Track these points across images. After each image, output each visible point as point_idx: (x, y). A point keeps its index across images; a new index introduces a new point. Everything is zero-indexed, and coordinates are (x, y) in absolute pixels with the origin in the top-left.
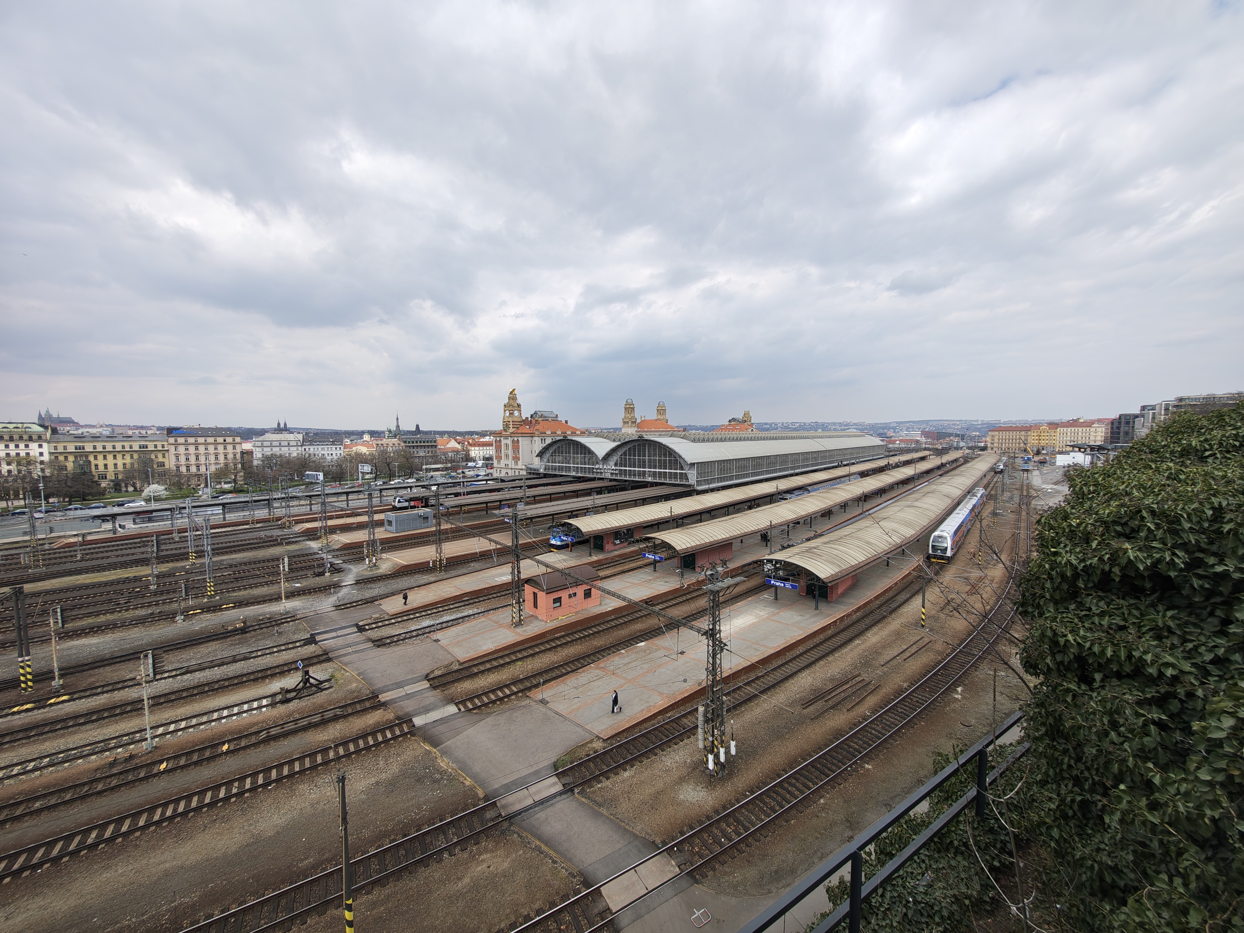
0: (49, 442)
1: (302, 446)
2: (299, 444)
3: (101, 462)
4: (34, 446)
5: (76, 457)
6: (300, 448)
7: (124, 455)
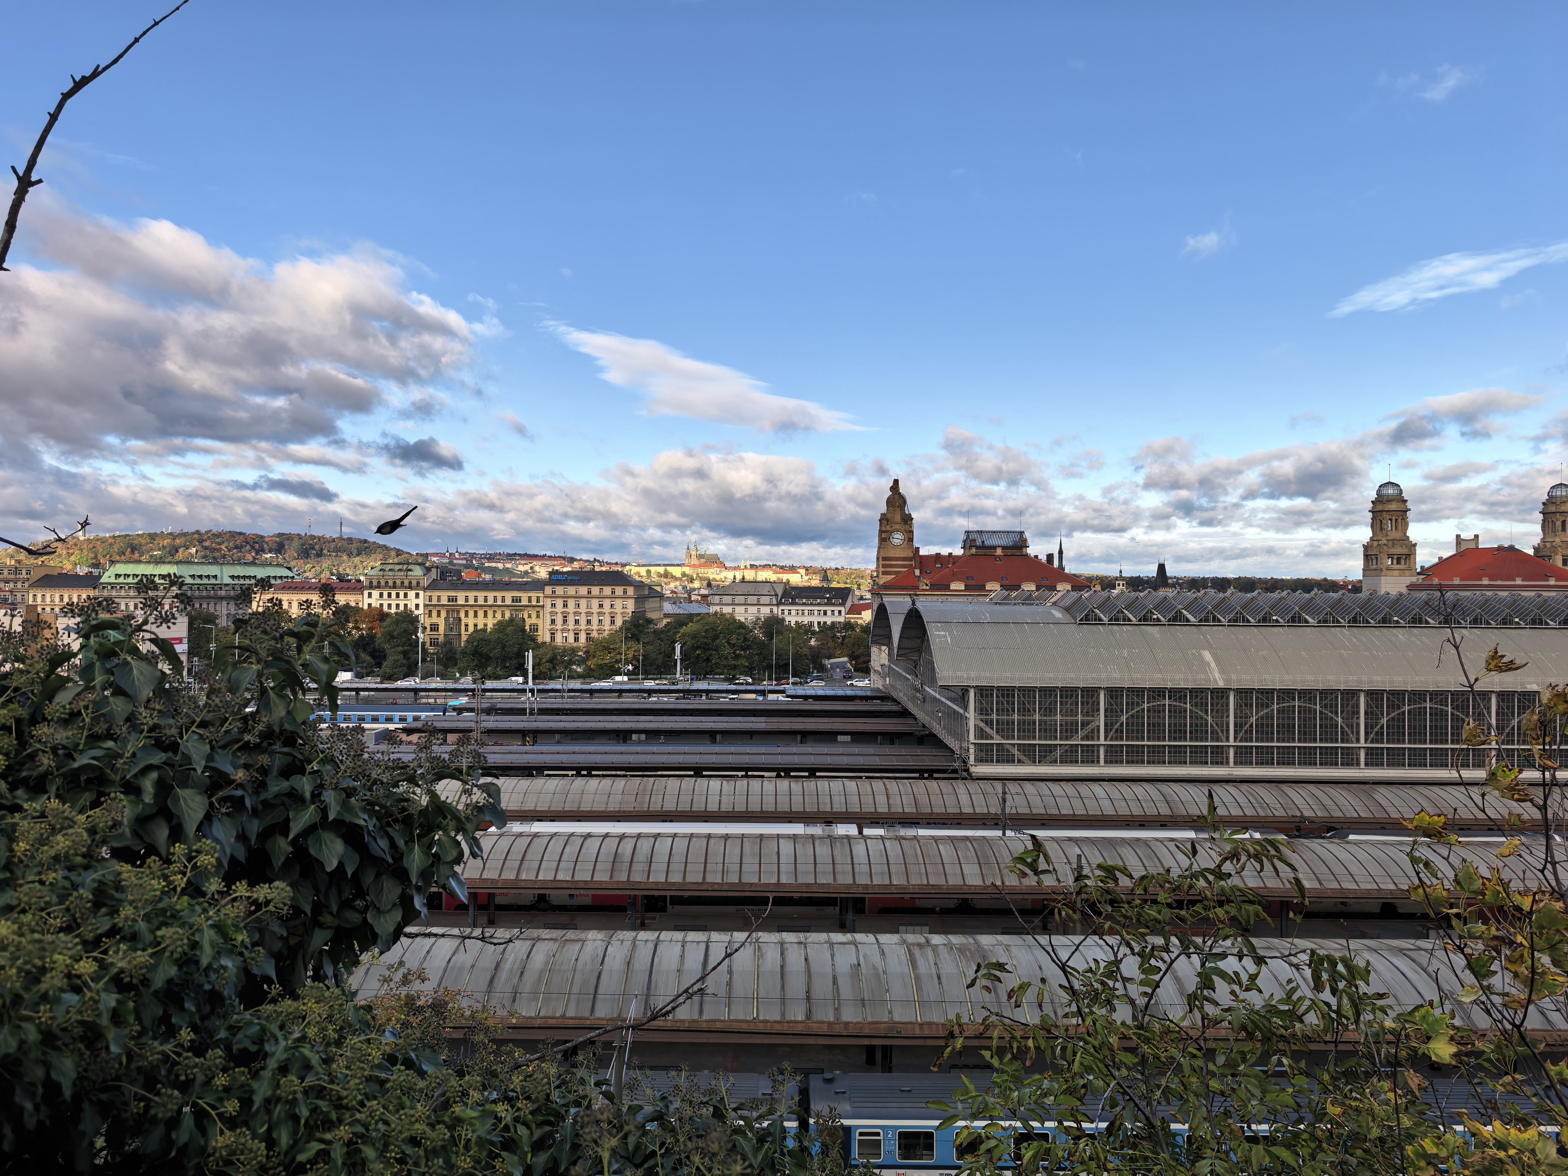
0: (425, 589)
1: (778, 605)
2: (775, 602)
3: (471, 621)
4: (412, 594)
5: (448, 612)
6: (775, 609)
7: (495, 612)
